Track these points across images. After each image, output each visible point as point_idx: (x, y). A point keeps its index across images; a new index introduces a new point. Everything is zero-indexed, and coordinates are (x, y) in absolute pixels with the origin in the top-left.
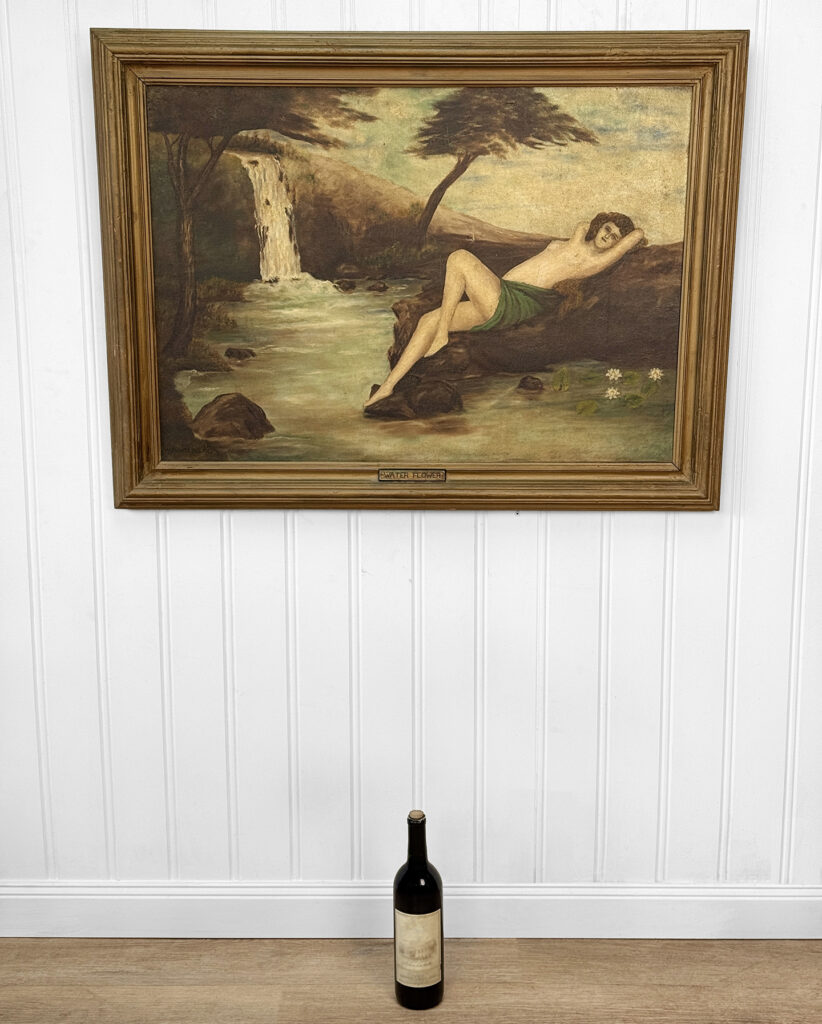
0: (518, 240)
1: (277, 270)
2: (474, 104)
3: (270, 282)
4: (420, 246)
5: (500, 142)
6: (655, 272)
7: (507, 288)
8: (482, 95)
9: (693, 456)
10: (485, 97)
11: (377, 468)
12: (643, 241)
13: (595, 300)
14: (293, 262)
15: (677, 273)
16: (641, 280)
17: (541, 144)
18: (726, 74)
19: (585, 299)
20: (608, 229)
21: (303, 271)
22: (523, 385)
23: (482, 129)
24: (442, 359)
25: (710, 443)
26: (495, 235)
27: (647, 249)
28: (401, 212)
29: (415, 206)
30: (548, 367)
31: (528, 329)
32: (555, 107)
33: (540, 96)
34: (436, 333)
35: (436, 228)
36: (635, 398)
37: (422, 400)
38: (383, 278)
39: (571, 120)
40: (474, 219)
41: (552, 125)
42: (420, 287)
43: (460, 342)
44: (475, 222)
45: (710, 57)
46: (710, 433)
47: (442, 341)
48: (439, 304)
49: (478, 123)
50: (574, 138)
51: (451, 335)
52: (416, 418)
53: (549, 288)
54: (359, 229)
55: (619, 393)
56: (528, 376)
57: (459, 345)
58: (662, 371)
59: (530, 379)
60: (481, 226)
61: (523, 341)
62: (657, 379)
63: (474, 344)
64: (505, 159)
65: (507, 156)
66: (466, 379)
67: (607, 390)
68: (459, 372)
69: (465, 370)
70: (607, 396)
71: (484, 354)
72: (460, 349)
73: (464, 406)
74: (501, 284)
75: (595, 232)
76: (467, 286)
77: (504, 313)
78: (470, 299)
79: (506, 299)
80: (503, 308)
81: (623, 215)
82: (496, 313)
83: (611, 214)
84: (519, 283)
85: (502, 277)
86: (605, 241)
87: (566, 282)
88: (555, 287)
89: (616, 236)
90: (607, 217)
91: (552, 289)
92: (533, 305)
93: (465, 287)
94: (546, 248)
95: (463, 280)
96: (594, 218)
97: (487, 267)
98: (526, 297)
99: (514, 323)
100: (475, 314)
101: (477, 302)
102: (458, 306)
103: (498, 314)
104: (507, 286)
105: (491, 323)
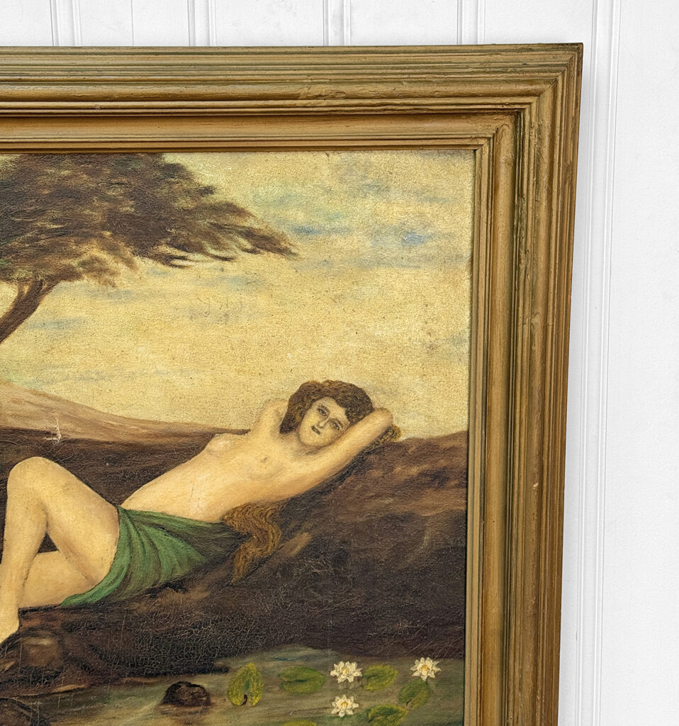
0: (148, 435)
2: (45, 186)
5: (104, 255)
6: (416, 486)
7: (132, 523)
8: (60, 168)
10: (66, 173)
12: (391, 431)
13: (303, 539)
15: (458, 486)
16: (391, 500)
17: (183, 258)
18: (539, 132)
19: (288, 536)
20: (323, 411)
22: (172, 697)
23: (64, 233)
26: (104, 428)
27: (399, 446)
30: (219, 663)
31: (177, 597)
32: (208, 190)
33: (175, 169)
39: (240, 212)
40: (57, 399)
41: (204, 223)
43: (42, 627)
44: (59, 405)
45: (507, 100)
47: (6, 626)
49: (54, 221)
50: (249, 246)
51: (23, 614)
53: (216, 519)
55: (357, 706)
56: (180, 682)
57: (41, 632)
58: (436, 663)
59: (184, 687)
60: (71, 412)
61: (168, 618)
62: (428, 677)
63: (70, 628)
64: (114, 286)
65: (117, 281)
66: (58, 693)
67: (334, 700)
68: (44, 681)
69: (55, 677)
70: (334, 711)
71: (92, 646)
72: (43, 640)
74: (119, 516)
75: (298, 418)
76: (50, 523)
77: (128, 570)
78: (59, 548)
79: (130, 544)
80: (125, 560)
81: (351, 385)
82: (113, 571)
83: (327, 384)
84: (155, 513)
85: (121, 504)
86: (319, 433)
87: (246, 508)
88: (226, 517)
89: (339, 423)
90: (319, 390)
91: (219, 521)
92: (183, 552)
93: (47, 526)
94: (203, 448)
95: (42, 513)
96: (295, 392)
97: (90, 486)
98: (170, 538)
99: (149, 586)
100: (69, 573)
101: (72, 552)
102: (34, 560)
103: (116, 571)
104: (131, 519)
105: (102, 589)
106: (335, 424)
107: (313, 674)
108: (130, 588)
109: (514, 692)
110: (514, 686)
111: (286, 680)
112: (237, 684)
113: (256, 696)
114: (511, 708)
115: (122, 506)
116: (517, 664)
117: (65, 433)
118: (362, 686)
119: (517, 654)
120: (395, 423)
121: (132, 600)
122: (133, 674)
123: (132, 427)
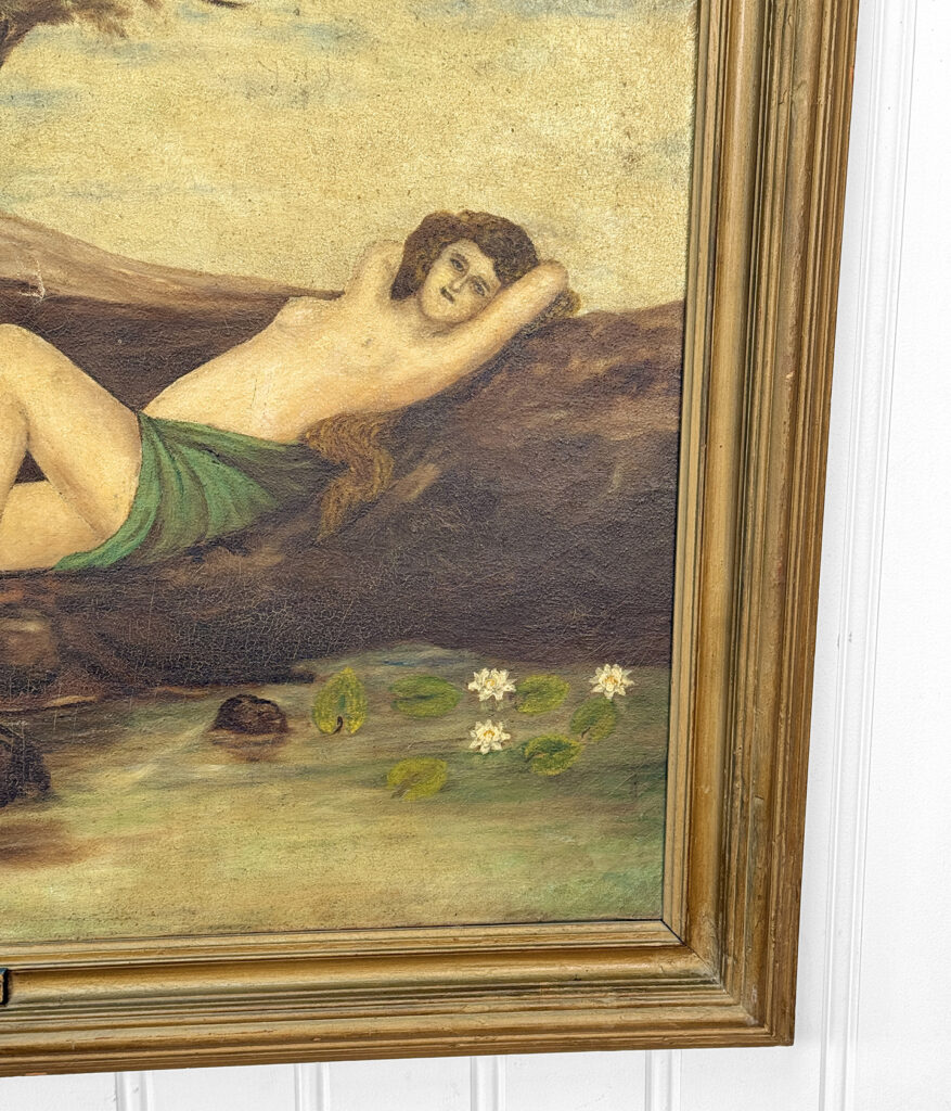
0: (184, 295)
6: (603, 390)
7: (161, 438)
9: (721, 906)
12: (565, 298)
13: (427, 474)
15: (668, 392)
16: (563, 414)
19: (401, 471)
20: (459, 264)
22: (228, 719)
25: (768, 878)
26: (115, 281)
27: (577, 324)
30: (300, 667)
31: (231, 561)
36: (556, 747)
40: (38, 228)
43: (26, 603)
44: (40, 237)
46: (770, 849)
53: (292, 439)
55: (507, 737)
56: (240, 696)
57: (24, 611)
58: (628, 672)
59: (246, 703)
60: (60, 249)
61: (221, 595)
62: (616, 694)
63: (70, 606)
64: (123, 35)
65: (127, 25)
66: (54, 708)
67: (473, 728)
68: (31, 688)
69: (48, 682)
70: (473, 745)
71: (103, 635)
72: (29, 623)
73: (53, 784)
74: (141, 429)
75: (419, 272)
76: (32, 435)
77: (157, 515)
78: (48, 476)
79: (159, 475)
80: (151, 502)
81: (504, 221)
82: (134, 517)
83: (465, 217)
84: (196, 426)
85: (143, 408)
86: (451, 299)
87: (340, 422)
88: (308, 436)
89: (485, 284)
90: (453, 227)
91: (295, 442)
92: (242, 490)
93: (28, 438)
94: (271, 321)
95: (19, 418)
96: (414, 229)
97: (95, 378)
98: (222, 467)
99: (189, 544)
100: (66, 518)
101: (68, 483)
102: (10, 495)
103: (138, 517)
104: (159, 434)
105: (118, 545)
106: (478, 285)
107: (441, 687)
108: (161, 546)
109: (746, 706)
110: (746, 698)
111: (401, 695)
112: (327, 699)
113: (356, 719)
114: (740, 732)
115: (145, 411)
116: (751, 663)
117: (50, 285)
118: (516, 707)
119: (752, 648)
120: (572, 285)
121: (164, 565)
122: (168, 681)
123: (158, 280)
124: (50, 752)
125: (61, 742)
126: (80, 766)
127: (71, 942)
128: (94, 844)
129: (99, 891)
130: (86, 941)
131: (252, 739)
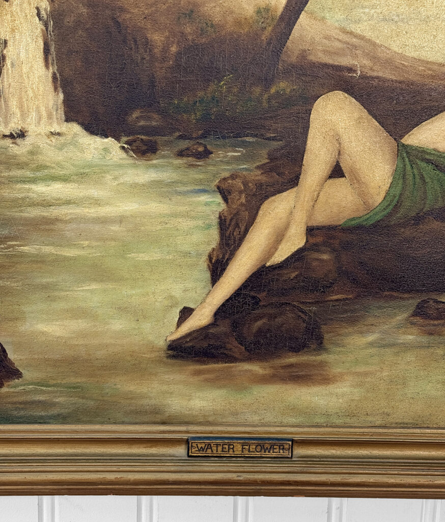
0: (433, 77)
1: (24, 115)
3: (11, 136)
4: (267, 82)
7: (408, 156)
11: (185, 436)
14: (51, 103)
21: (68, 120)
22: (420, 311)
24: (296, 268)
26: (397, 68)
28: (238, 23)
29: (263, 12)
31: (435, 225)
34: (287, 227)
35: (296, 53)
37: (260, 331)
38: (204, 136)
40: (362, 38)
42: (264, 153)
43: (324, 244)
44: (362, 43)
47: (295, 241)
48: (294, 181)
51: (311, 231)
52: (248, 359)
54: (165, 50)
56: (429, 299)
57: (323, 248)
59: (431, 302)
60: (371, 48)
63: (346, 246)
66: (330, 301)
68: (320, 290)
69: (330, 287)
71: (361, 263)
72: (324, 255)
73: (325, 341)
74: (398, 150)
76: (341, 152)
77: (399, 198)
78: (346, 175)
79: (404, 176)
80: (398, 191)
82: (387, 199)
84: (428, 149)
85: (401, 139)
93: (339, 154)
95: (336, 143)
98: (437, 172)
99: (414, 214)
100: (352, 198)
101: (356, 179)
102: (325, 185)
103: (389, 199)
104: (407, 153)
105: (376, 214)
108: (399, 215)
115: (402, 141)
117: (364, 70)
121: (399, 225)
122: (392, 289)
123: (420, 68)
124: (325, 324)
125: (332, 319)
126: (340, 333)
127: (324, 427)
128: (342, 375)
129: (341, 400)
130: (331, 427)
131: (432, 322)
